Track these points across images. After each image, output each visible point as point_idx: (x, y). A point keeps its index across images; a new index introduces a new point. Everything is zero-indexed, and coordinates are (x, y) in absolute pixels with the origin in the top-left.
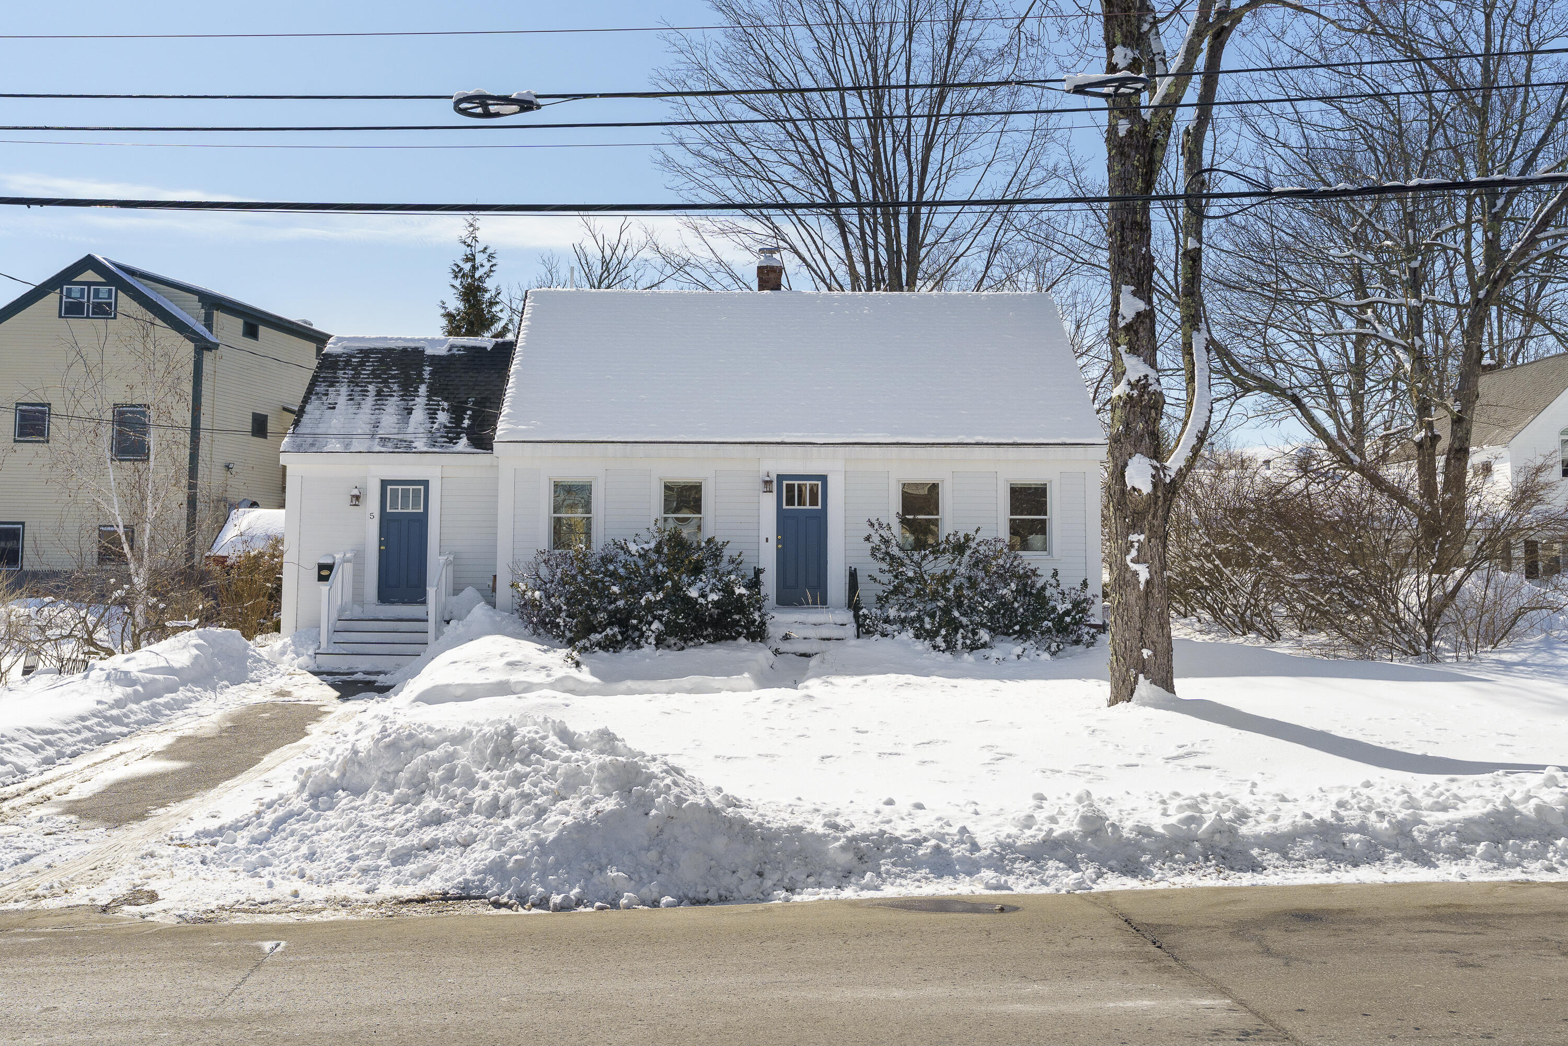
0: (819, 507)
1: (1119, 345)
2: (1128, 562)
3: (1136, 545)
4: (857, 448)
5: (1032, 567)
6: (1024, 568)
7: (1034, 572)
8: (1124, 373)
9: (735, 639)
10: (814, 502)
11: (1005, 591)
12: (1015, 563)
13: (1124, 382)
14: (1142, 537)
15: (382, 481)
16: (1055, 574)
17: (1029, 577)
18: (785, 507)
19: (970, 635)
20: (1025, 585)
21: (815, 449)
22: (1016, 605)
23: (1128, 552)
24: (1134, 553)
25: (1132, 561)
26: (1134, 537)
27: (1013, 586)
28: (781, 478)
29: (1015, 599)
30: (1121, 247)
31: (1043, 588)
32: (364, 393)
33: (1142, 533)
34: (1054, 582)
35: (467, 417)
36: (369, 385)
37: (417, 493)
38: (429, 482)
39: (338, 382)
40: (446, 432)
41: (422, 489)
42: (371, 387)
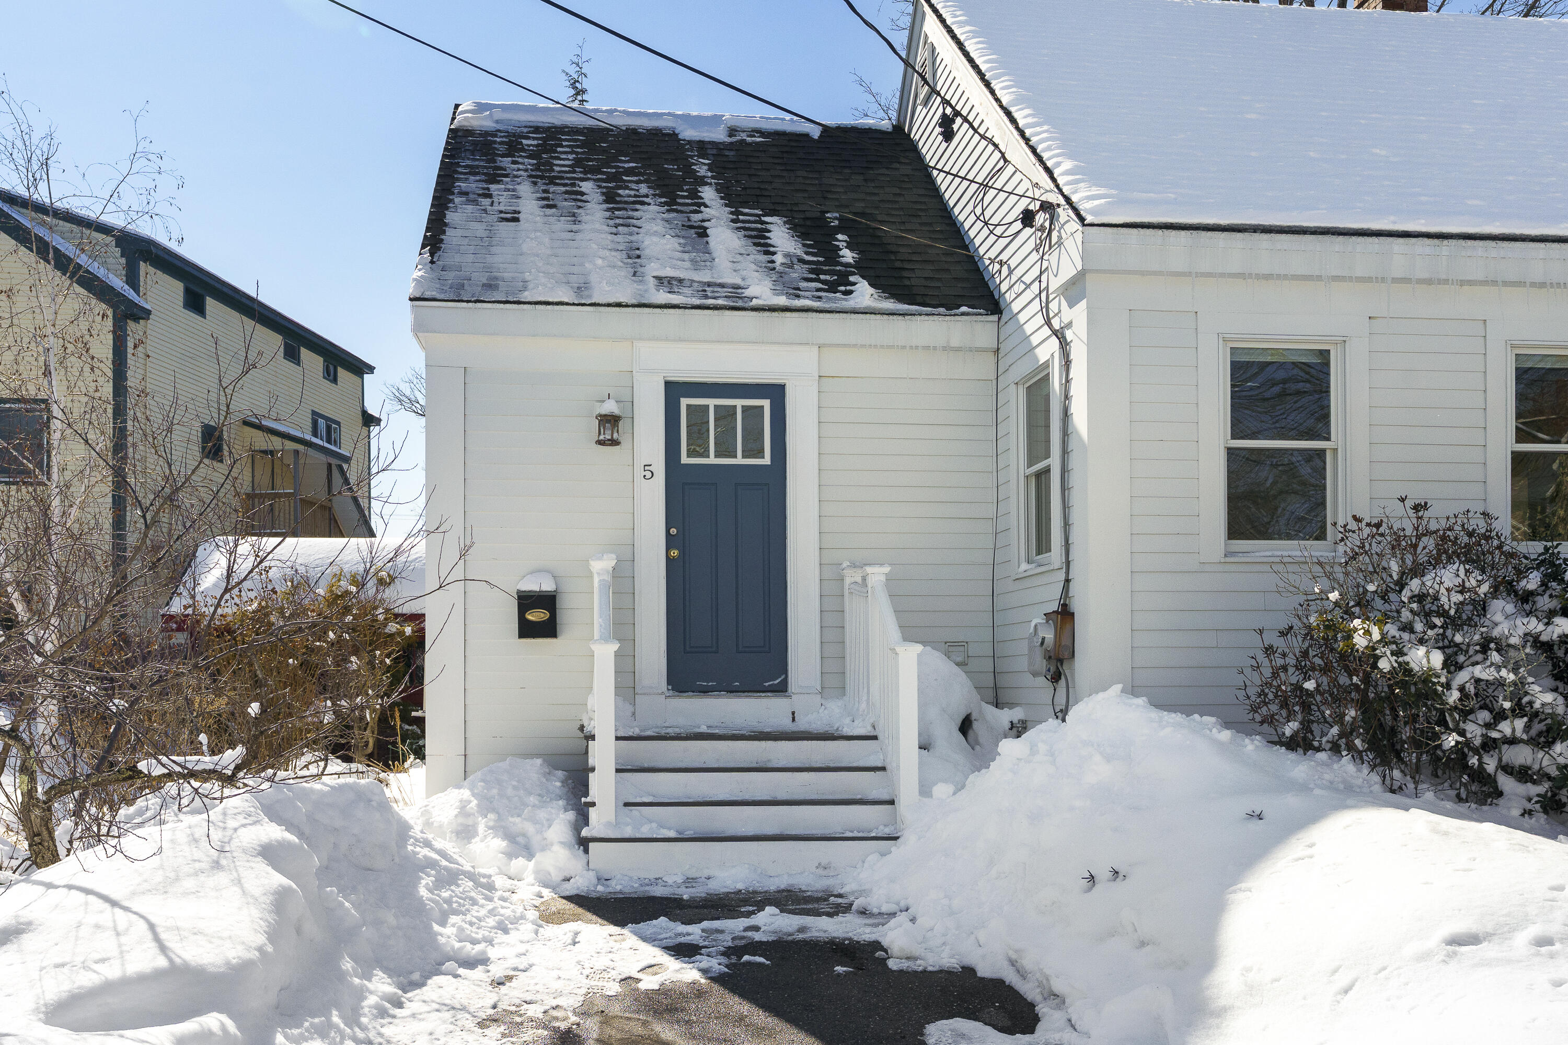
15: (669, 385)
32: (578, 196)
35: (842, 245)
36: (581, 184)
37: (753, 414)
38: (782, 387)
39: (506, 176)
40: (811, 271)
41: (766, 404)
42: (587, 186)
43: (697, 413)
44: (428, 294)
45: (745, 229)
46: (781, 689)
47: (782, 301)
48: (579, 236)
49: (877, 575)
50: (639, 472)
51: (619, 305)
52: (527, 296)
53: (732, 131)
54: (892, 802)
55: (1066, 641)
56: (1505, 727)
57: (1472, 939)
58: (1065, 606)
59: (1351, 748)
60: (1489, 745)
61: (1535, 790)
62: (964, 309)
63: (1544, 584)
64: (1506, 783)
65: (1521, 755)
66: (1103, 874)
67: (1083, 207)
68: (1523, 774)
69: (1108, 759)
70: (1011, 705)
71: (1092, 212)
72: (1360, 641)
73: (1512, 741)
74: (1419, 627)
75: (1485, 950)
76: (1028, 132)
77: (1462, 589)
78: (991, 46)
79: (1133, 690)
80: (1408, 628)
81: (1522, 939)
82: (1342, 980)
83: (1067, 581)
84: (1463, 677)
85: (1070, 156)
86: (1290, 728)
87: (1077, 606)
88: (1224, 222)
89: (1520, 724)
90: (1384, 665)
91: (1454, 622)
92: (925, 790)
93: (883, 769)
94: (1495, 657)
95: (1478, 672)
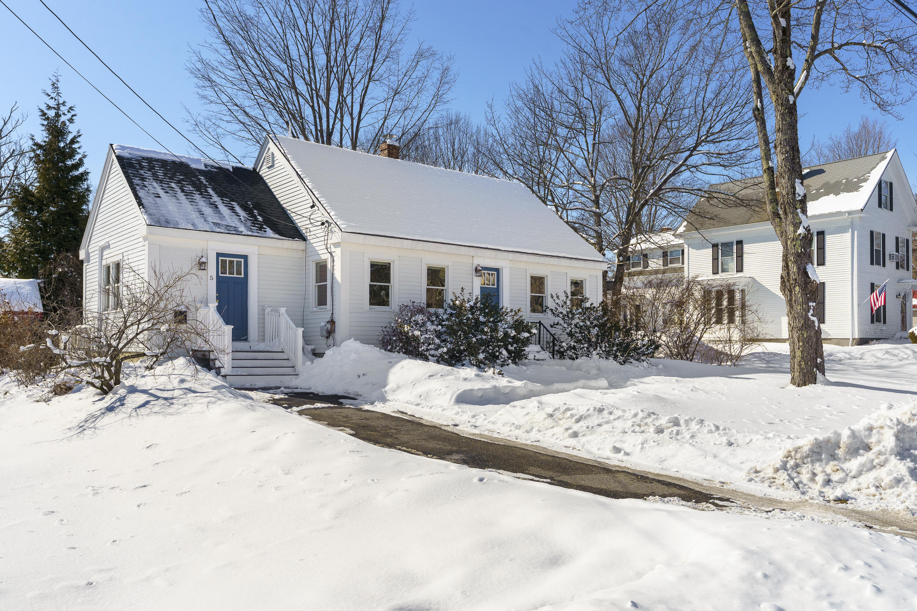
1: (797, 209)
2: (810, 316)
3: (812, 307)
8: (801, 223)
13: (801, 227)
14: (814, 304)
15: (217, 254)
23: (809, 311)
24: (811, 312)
25: (812, 315)
26: (811, 304)
30: (793, 159)
32: (172, 189)
33: (815, 302)
35: (257, 214)
36: (171, 184)
37: (239, 263)
38: (247, 256)
39: (146, 178)
40: (253, 223)
41: (242, 260)
42: (173, 185)
43: (224, 262)
44: (152, 224)
45: (228, 206)
46: (246, 340)
47: (250, 233)
48: (182, 205)
49: (283, 310)
50: (209, 278)
51: (206, 231)
52: (180, 226)
53: (206, 166)
54: (294, 367)
55: (333, 328)
56: (430, 346)
57: (432, 376)
58: (332, 320)
59: (402, 351)
60: (427, 350)
61: (435, 358)
62: (296, 239)
63: (436, 319)
64: (430, 357)
65: (432, 352)
66: (361, 375)
67: (342, 227)
68: (433, 356)
69: (355, 353)
70: (311, 345)
71: (344, 228)
72: (406, 329)
73: (431, 349)
74: (414, 327)
75: (434, 377)
76: (319, 199)
77: (422, 320)
78: (299, 165)
79: (356, 340)
80: (412, 327)
81: (439, 375)
82: (413, 383)
83: (333, 314)
84: (423, 337)
85: (334, 210)
86: (389, 347)
87: (335, 320)
88: (371, 233)
89: (433, 346)
90: (410, 334)
91: (421, 327)
92: (304, 364)
93: (288, 359)
94: (429, 333)
95: (426, 336)
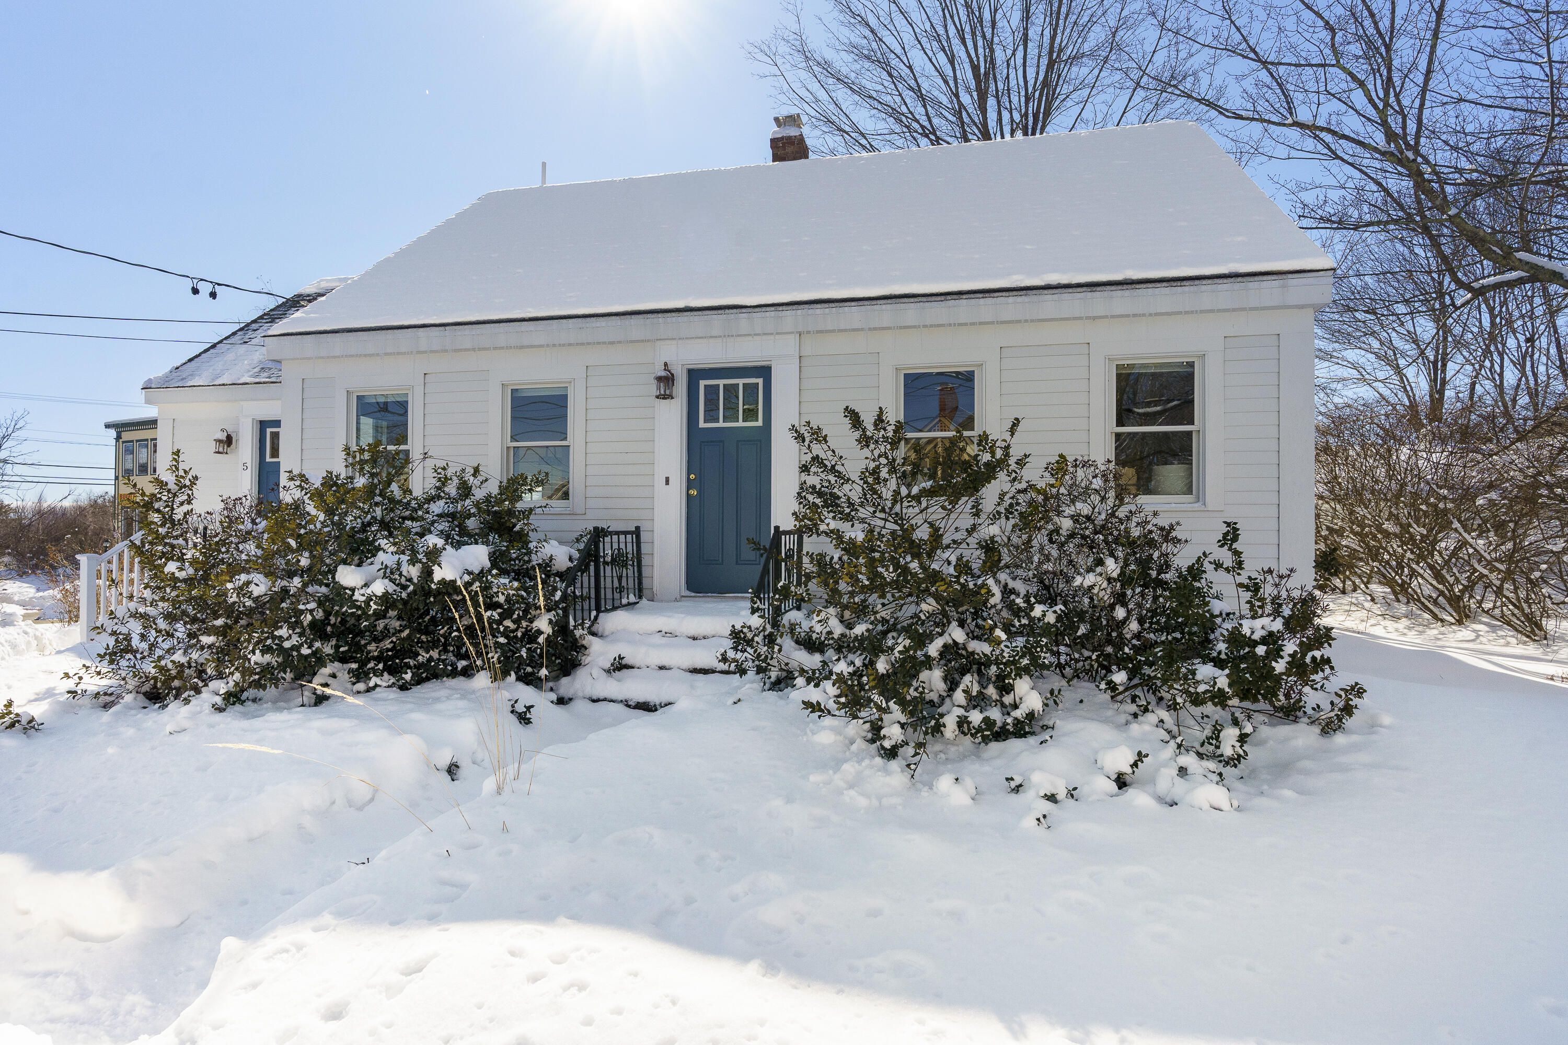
0: (760, 423)
4: (819, 310)
5: (1163, 521)
6: (1143, 524)
7: (1167, 534)
9: (467, 673)
10: (750, 414)
11: (1090, 579)
12: (1122, 513)
16: (1231, 536)
17: (1152, 543)
18: (702, 424)
19: (991, 691)
20: (1145, 564)
21: (743, 316)
22: (1120, 613)
27: (1112, 567)
28: (694, 375)
29: (1121, 599)
31: (1195, 572)
34: (1227, 558)
